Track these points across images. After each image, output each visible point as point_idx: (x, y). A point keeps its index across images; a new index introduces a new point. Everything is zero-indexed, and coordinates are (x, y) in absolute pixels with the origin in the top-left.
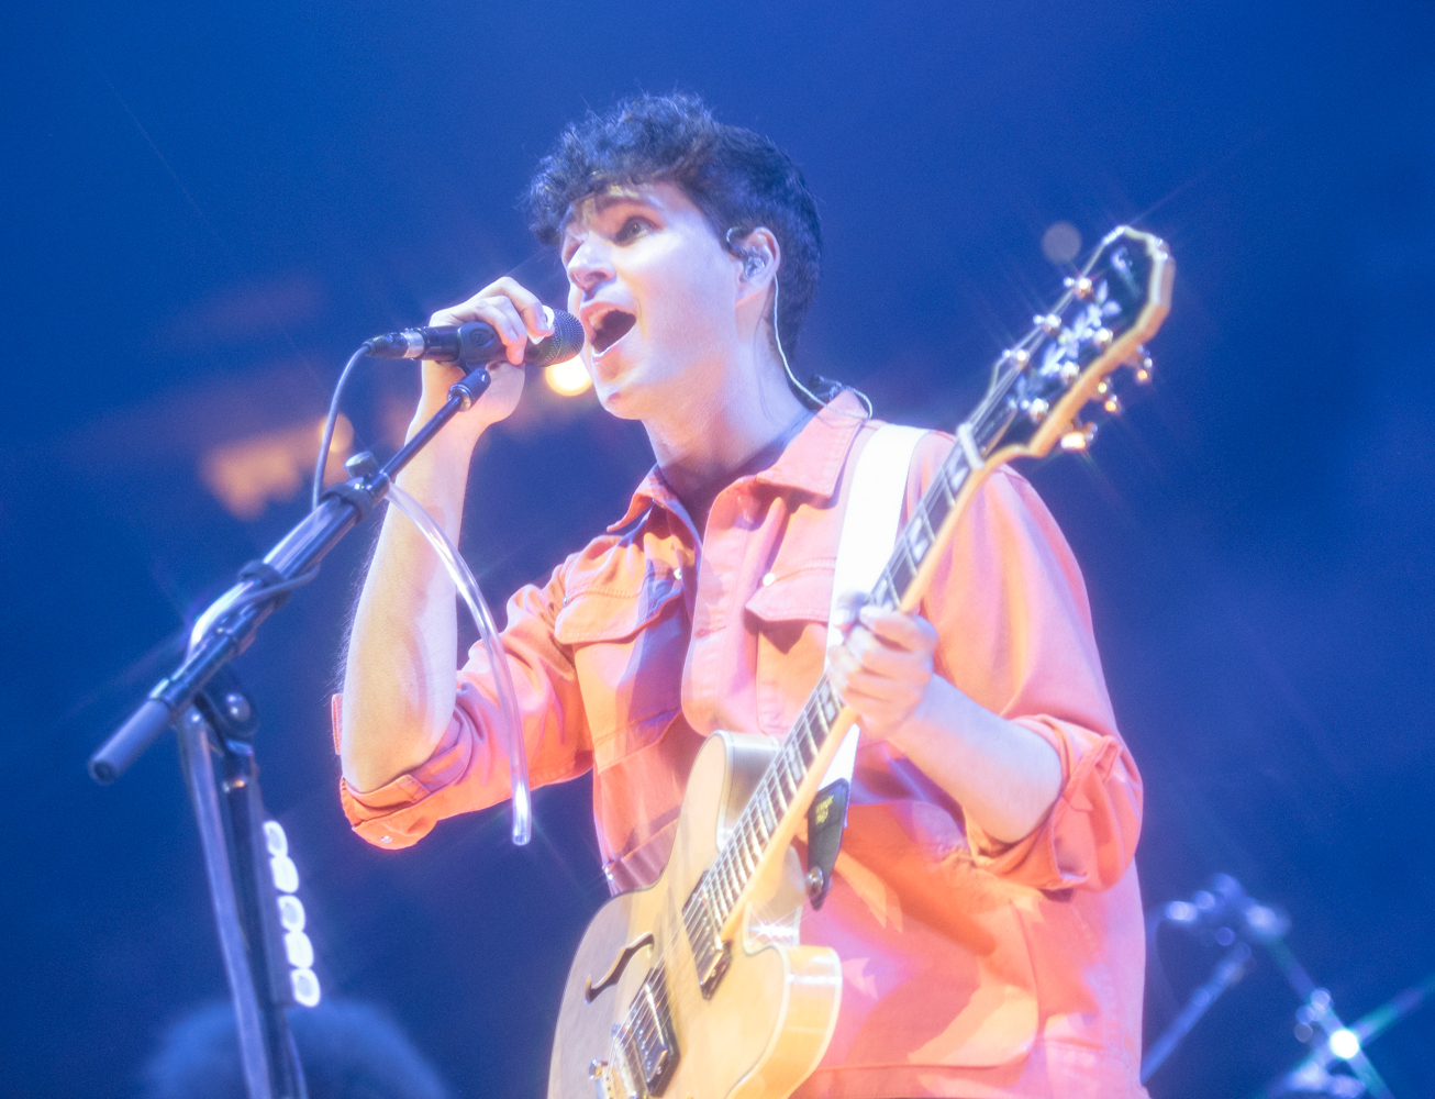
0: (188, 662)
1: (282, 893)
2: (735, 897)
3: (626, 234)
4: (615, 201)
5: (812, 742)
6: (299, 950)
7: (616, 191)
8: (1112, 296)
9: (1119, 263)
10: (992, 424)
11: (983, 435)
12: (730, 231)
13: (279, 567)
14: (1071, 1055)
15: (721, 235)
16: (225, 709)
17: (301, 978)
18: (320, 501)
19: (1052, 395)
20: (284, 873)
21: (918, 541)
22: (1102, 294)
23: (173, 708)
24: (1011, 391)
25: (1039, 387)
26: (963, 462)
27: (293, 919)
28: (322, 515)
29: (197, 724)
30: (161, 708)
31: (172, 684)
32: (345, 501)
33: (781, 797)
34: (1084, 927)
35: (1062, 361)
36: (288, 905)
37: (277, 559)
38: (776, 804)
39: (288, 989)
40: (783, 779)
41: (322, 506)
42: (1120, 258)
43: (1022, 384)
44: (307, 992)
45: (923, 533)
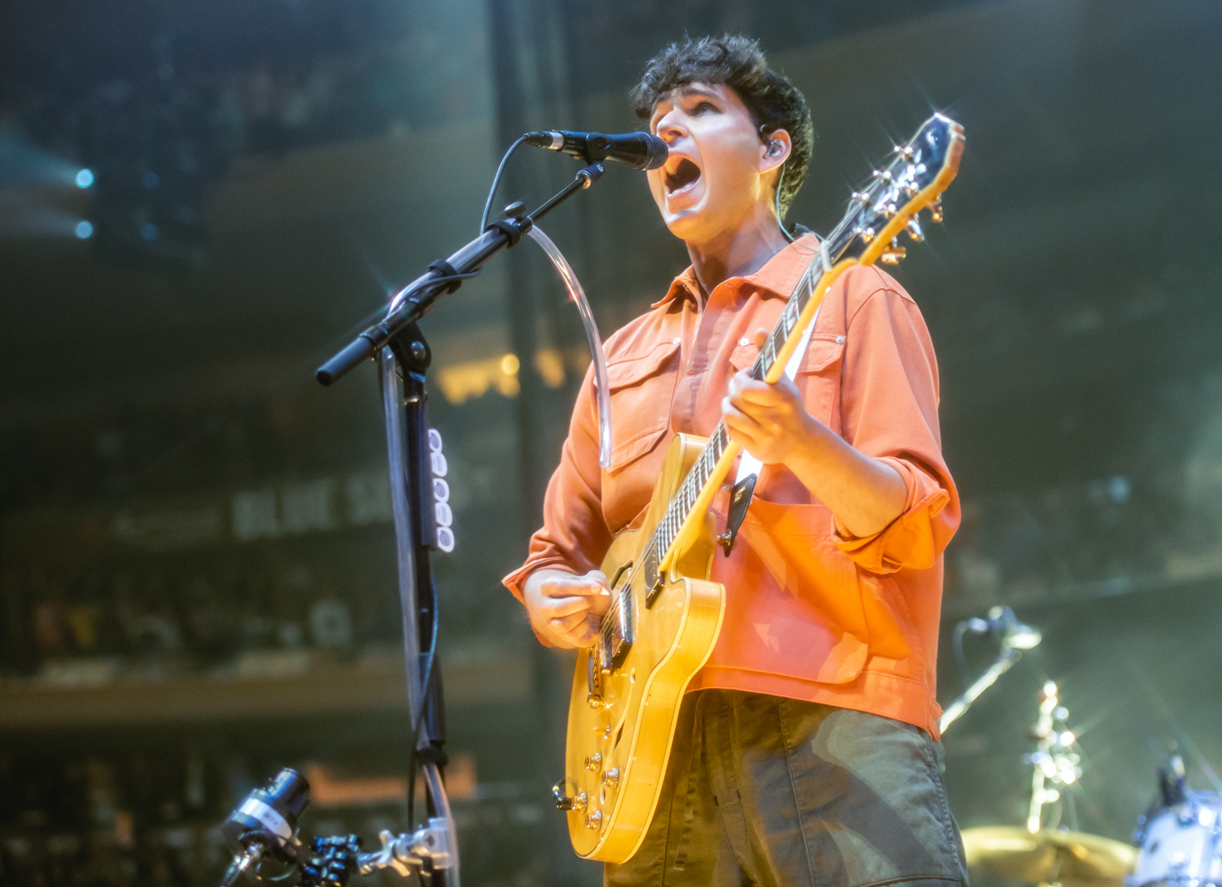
0: (388, 317)
1: (437, 477)
2: (669, 544)
3: (698, 110)
4: (694, 92)
5: (720, 448)
6: (443, 514)
7: (697, 86)
8: (923, 160)
9: (930, 139)
10: (840, 242)
11: (834, 250)
12: (763, 126)
13: (456, 266)
14: (885, 681)
15: (758, 127)
16: (410, 351)
17: (443, 532)
18: (487, 229)
19: (878, 226)
20: (439, 464)
21: (791, 317)
22: (918, 158)
23: (374, 344)
24: (855, 221)
25: (871, 219)
26: (820, 267)
27: (442, 495)
28: (486, 240)
29: (390, 360)
30: (367, 342)
31: (376, 328)
32: (502, 231)
33: (700, 482)
34: (901, 597)
35: (887, 204)
36: (438, 484)
37: (455, 261)
38: (697, 488)
39: (434, 540)
40: (703, 472)
41: (487, 233)
42: (932, 135)
43: (861, 218)
44: (447, 543)
45: (794, 314)
